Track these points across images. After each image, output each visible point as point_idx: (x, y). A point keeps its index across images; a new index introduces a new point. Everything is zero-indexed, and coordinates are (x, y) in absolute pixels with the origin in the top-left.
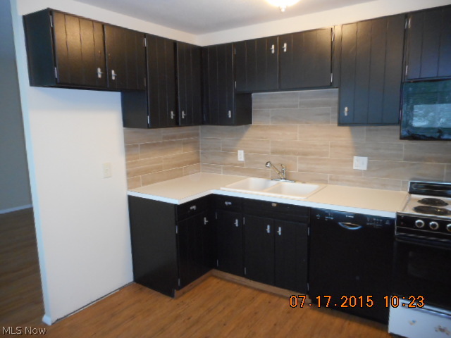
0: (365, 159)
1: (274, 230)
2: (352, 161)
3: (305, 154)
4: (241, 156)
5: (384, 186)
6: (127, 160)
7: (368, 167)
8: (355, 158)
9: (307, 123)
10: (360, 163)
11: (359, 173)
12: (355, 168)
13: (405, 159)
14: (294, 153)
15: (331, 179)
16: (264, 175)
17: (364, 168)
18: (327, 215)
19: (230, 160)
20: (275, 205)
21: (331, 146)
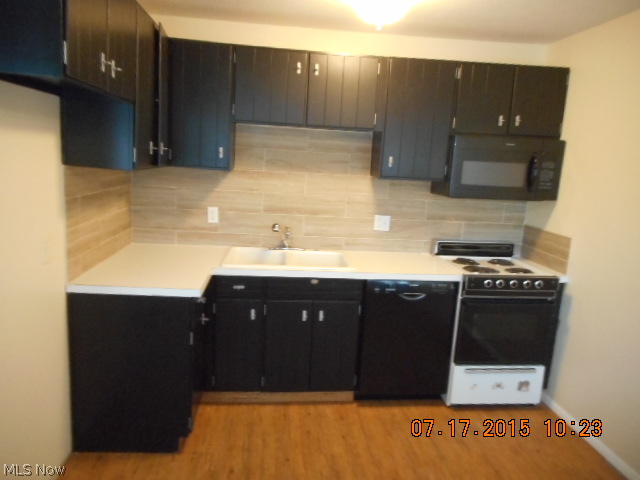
0: (387, 219)
1: (313, 316)
2: (372, 221)
3: (314, 212)
4: (213, 215)
5: (405, 248)
6: (68, 226)
7: (391, 227)
8: (377, 217)
9: (318, 172)
10: (382, 223)
11: (380, 234)
12: (376, 228)
13: (428, 218)
14: (299, 211)
15: (347, 244)
16: (252, 243)
17: (386, 228)
18: (388, 286)
19: (193, 221)
20: (315, 282)
21: (348, 203)
